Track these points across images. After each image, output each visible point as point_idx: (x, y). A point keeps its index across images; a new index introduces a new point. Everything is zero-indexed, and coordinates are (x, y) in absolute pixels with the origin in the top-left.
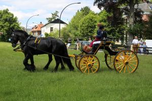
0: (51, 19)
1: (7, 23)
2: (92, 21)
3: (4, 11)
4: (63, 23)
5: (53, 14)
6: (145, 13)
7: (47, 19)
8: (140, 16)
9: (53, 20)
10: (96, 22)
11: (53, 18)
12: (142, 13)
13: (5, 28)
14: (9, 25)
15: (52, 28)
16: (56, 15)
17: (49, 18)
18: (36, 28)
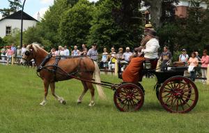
0: (8, 11)
2: (84, 16)
4: (30, 18)
5: (11, 3)
6: (181, 4)
8: (172, 9)
9: (11, 13)
10: (91, 18)
11: (12, 9)
12: (174, 4)
15: (8, 28)
16: (18, 4)
17: (5, 10)
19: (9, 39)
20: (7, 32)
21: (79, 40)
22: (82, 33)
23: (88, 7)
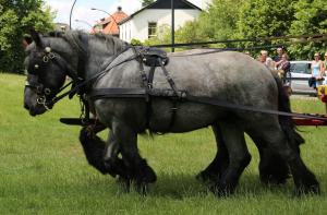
1: (10, 11)
14: (16, 18)
15: (152, 25)
18: (105, 26)
20: (150, 32)
22: (282, 25)
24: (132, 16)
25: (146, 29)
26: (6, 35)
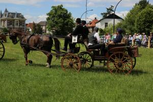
0: (106, 14)
1: (61, 19)
2: (150, 15)
3: (58, 7)
5: (108, 9)
7: (102, 14)
9: (108, 15)
11: (109, 13)
13: (59, 25)
14: (63, 21)
15: (106, 24)
16: (111, 10)
17: (104, 13)
18: (91, 24)
19: (107, 30)
20: (106, 26)
21: (147, 29)
22: (149, 25)
23: (152, 10)
24: (100, 21)
25: (104, 25)
26: (60, 26)
